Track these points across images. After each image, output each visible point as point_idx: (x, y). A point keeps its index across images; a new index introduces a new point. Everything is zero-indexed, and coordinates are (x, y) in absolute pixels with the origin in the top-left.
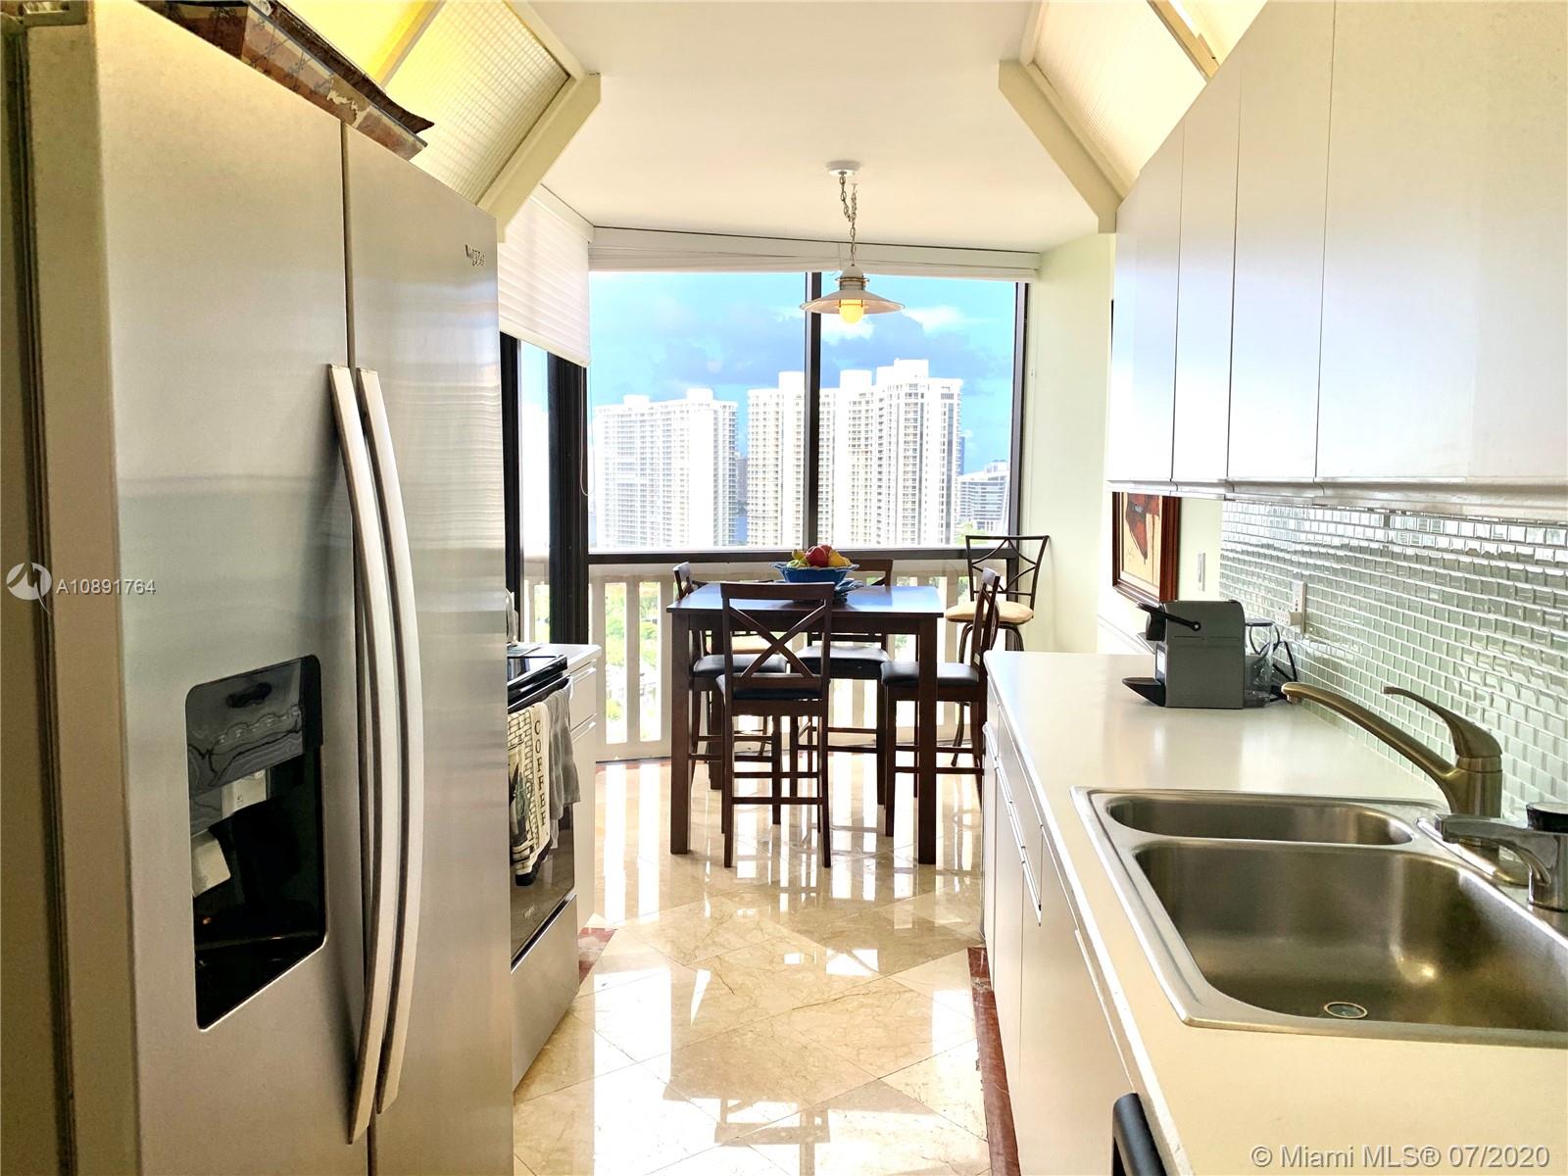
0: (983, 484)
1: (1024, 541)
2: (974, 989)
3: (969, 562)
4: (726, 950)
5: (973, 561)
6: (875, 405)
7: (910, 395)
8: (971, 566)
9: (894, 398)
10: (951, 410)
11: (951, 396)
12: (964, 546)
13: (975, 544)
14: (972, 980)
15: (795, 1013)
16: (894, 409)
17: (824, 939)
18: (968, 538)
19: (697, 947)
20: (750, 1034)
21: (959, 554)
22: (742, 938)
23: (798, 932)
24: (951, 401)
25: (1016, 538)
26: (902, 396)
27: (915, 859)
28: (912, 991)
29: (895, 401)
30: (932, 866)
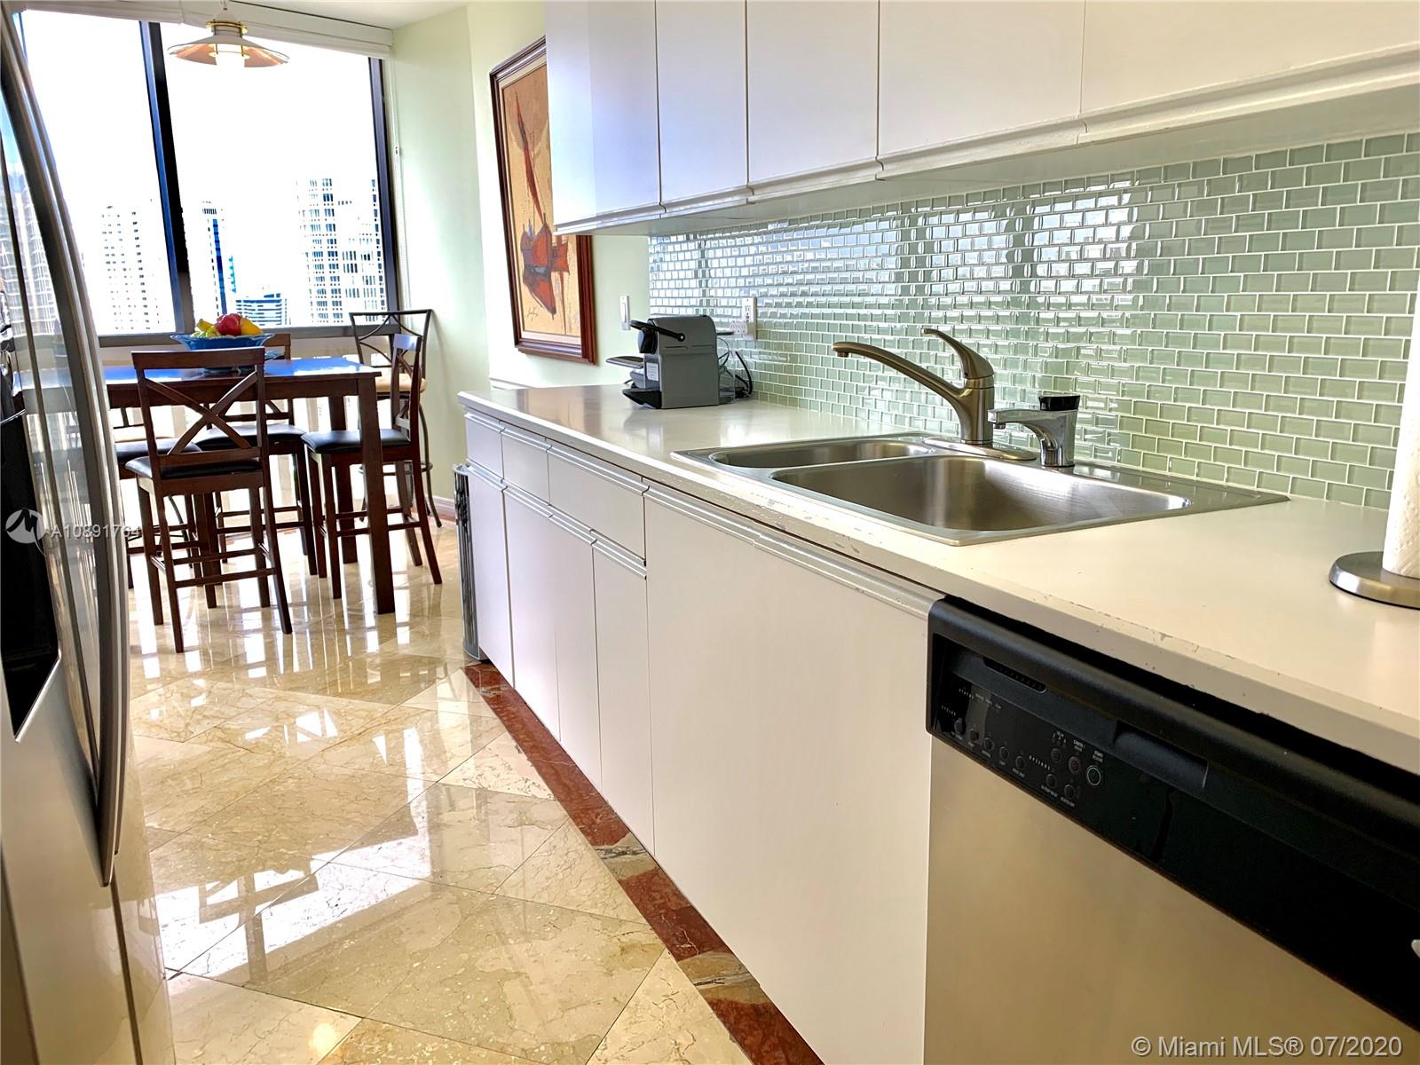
1: (406, 316)
2: (484, 697)
3: (357, 339)
4: (222, 720)
5: (360, 338)
8: (358, 343)
12: (349, 323)
13: (360, 321)
14: (479, 691)
15: (326, 753)
17: (320, 690)
18: (352, 315)
19: (187, 725)
20: (290, 781)
21: (345, 331)
22: (233, 706)
23: (289, 690)
25: (396, 313)
27: (374, 612)
28: (428, 710)
30: (392, 614)
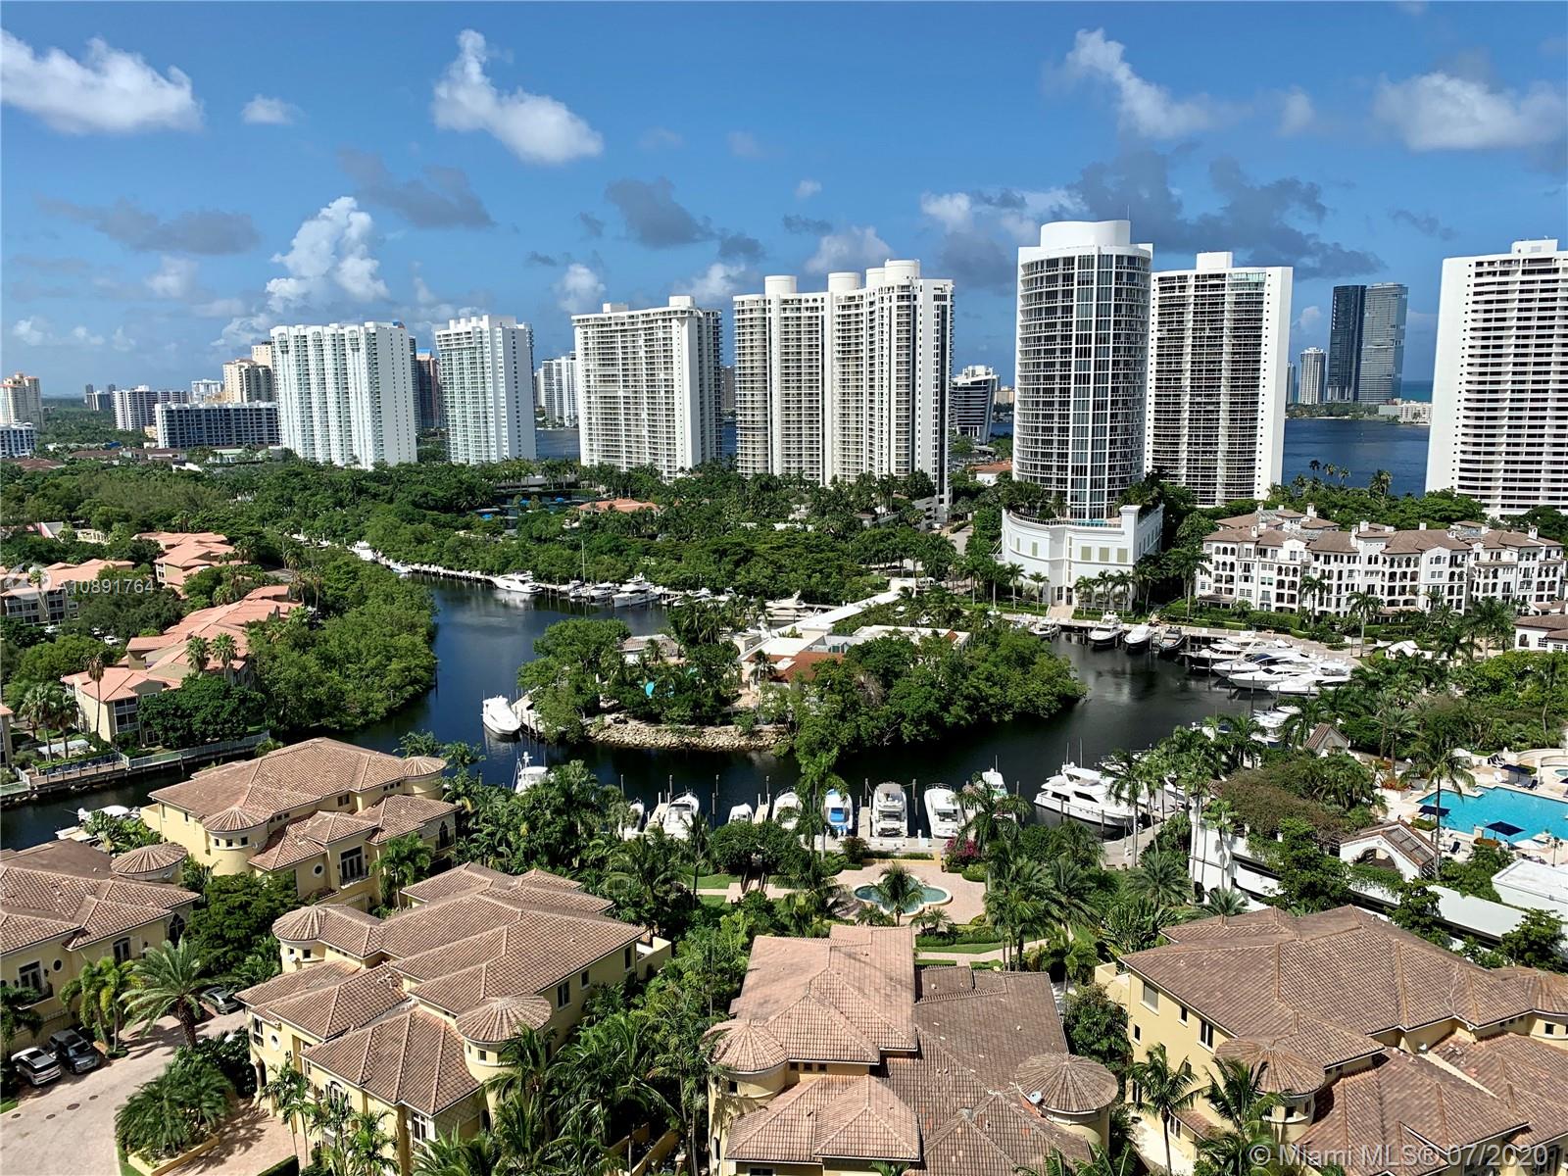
0: (965, 389)
6: (865, 310)
7: (903, 297)
9: (886, 301)
10: (944, 312)
11: (944, 298)
16: (886, 313)
24: (943, 303)
26: (894, 298)
29: (886, 304)
